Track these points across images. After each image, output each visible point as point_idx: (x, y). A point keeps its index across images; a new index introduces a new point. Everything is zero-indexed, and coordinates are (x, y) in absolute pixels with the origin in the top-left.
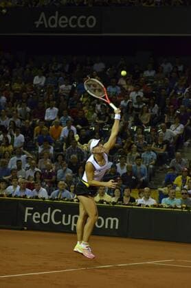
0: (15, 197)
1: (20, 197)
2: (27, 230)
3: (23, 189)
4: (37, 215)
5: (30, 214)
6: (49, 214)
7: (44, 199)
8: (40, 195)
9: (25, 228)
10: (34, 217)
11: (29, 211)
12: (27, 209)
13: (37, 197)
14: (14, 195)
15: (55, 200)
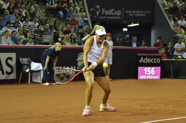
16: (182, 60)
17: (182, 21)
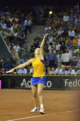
0: (60, 74)
1: (62, 75)
2: (67, 90)
3: (63, 71)
4: (71, 83)
5: (67, 82)
6: (76, 82)
7: (74, 75)
8: (72, 73)
9: (66, 89)
10: (69, 84)
11: (67, 81)
12: (66, 80)
13: (70, 74)
14: (59, 74)
15: (78, 75)
16: (16, 75)
17: (17, 46)
